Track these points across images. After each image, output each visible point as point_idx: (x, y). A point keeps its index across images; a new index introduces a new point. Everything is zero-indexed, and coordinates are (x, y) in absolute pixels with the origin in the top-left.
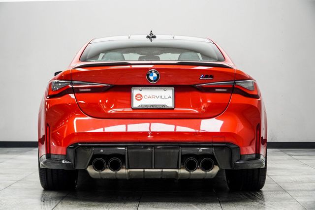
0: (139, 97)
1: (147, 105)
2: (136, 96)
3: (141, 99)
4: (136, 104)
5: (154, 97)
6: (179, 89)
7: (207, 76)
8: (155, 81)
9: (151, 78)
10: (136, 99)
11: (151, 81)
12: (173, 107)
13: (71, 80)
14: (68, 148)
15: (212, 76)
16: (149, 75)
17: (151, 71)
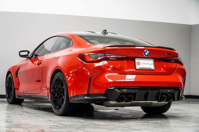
0: (139, 64)
1: (142, 68)
4: (138, 67)
5: (145, 64)
6: (156, 60)
7: (168, 54)
8: (147, 55)
9: (146, 54)
10: (137, 64)
11: (146, 55)
12: (154, 69)
13: (104, 54)
14: (106, 90)
15: (170, 54)
16: (145, 52)
17: (146, 51)
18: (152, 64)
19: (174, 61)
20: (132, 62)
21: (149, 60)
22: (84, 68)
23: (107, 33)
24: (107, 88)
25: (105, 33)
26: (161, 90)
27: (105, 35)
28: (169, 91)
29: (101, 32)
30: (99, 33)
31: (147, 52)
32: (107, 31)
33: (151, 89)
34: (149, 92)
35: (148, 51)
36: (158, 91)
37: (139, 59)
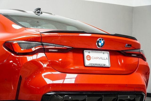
0: (89, 58)
1: (94, 64)
2: (87, 57)
3: (90, 59)
4: (87, 63)
5: (97, 58)
6: (113, 53)
10: (87, 59)
11: (99, 46)
12: (110, 66)
13: (41, 42)
14: (43, 95)
15: (131, 46)
16: (98, 42)
17: (100, 40)
18: (107, 59)
19: (135, 55)
20: (79, 55)
21: (103, 53)
22: (11, 61)
23: (42, 13)
24: (43, 93)
25: (39, 13)
26: (119, 96)
27: (39, 15)
28: (129, 97)
29: (33, 11)
30: (31, 13)
31: (101, 42)
32: (42, 10)
33: (105, 95)
34: (103, 98)
35: (103, 40)
36: (115, 97)
37: (89, 51)
